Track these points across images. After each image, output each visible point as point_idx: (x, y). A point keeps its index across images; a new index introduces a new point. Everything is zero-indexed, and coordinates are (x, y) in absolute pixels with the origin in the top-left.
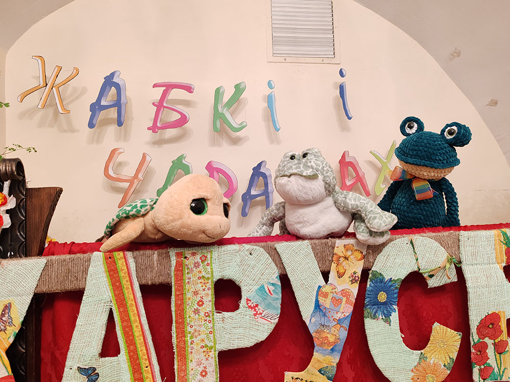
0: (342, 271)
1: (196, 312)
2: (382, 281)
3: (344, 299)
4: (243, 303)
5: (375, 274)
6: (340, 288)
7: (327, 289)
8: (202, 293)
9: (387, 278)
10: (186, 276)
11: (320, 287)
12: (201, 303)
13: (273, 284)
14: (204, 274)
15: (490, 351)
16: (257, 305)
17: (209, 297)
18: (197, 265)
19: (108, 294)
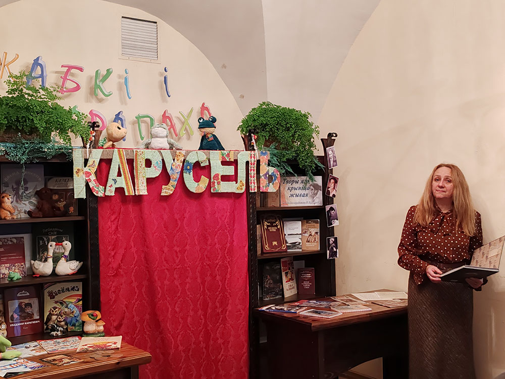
0: (178, 159)
1: (141, 167)
3: (179, 167)
4: (152, 166)
5: (187, 161)
6: (177, 164)
7: (174, 164)
8: (142, 162)
9: (190, 162)
10: (138, 157)
11: (172, 163)
12: (142, 165)
13: (160, 161)
14: (142, 157)
15: (216, 184)
16: (156, 167)
17: (144, 163)
18: (141, 154)
19: (119, 160)
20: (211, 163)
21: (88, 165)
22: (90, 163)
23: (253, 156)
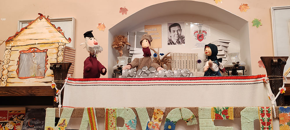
0: (156, 117)
1: (111, 126)
2: (170, 121)
3: (156, 126)
4: (125, 125)
5: (167, 119)
6: (155, 123)
7: (151, 123)
8: (113, 121)
9: (171, 121)
10: (109, 116)
11: (148, 122)
12: (112, 124)
13: (134, 120)
14: (114, 115)
16: (129, 126)
17: (115, 123)
18: (112, 113)
19: (88, 119)
20: (200, 122)
21: (59, 123)
22: (60, 122)
23: (265, 112)
